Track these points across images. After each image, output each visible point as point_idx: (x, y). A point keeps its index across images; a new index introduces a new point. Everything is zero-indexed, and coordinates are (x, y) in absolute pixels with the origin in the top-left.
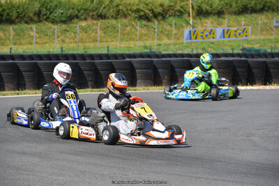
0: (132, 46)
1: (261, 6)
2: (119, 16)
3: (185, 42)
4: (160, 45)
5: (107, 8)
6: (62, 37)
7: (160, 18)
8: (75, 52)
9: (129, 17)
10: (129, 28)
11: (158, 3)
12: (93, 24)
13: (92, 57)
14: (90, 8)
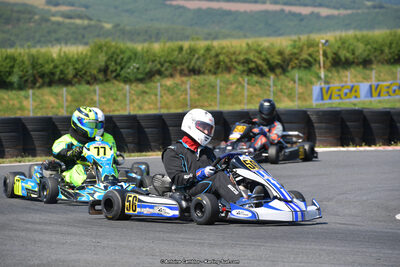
2: (220, 70)
3: (314, 103)
5: (202, 59)
6: (138, 102)
7: (278, 71)
9: (234, 72)
10: (234, 87)
11: (276, 50)
12: (183, 82)
14: (178, 60)
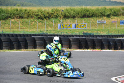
0: (35, 31)
1: (92, 15)
2: (29, 17)
3: (58, 29)
4: (47, 31)
5: (24, 14)
6: (3, 26)
7: (47, 18)
8: (9, 33)
9: (34, 18)
10: (33, 23)
11: (47, 12)
12: (17, 20)
13: (16, 35)
14: (16, 13)
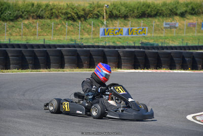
0: (62, 39)
1: (155, 13)
2: (53, 17)
3: (100, 37)
4: (82, 39)
5: (44, 11)
6: (10, 31)
7: (82, 19)
8: (19, 43)
9: (60, 18)
10: (60, 26)
11: (82, 8)
12: (34, 22)
13: (32, 46)
14: (31, 11)
